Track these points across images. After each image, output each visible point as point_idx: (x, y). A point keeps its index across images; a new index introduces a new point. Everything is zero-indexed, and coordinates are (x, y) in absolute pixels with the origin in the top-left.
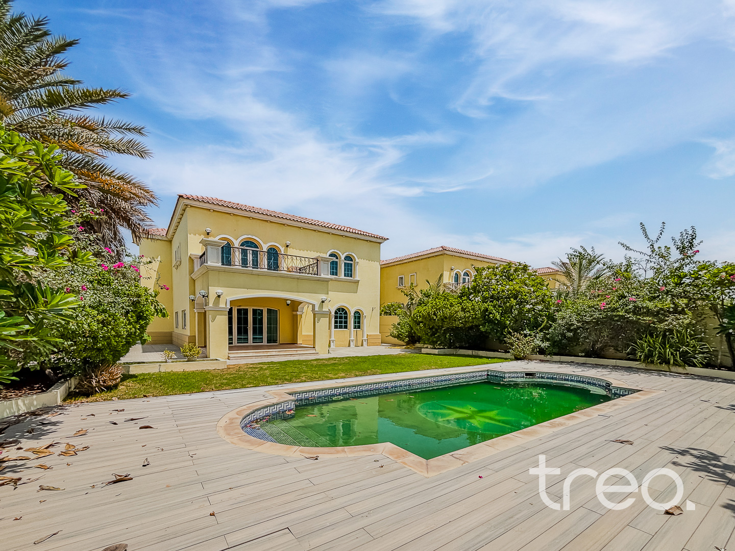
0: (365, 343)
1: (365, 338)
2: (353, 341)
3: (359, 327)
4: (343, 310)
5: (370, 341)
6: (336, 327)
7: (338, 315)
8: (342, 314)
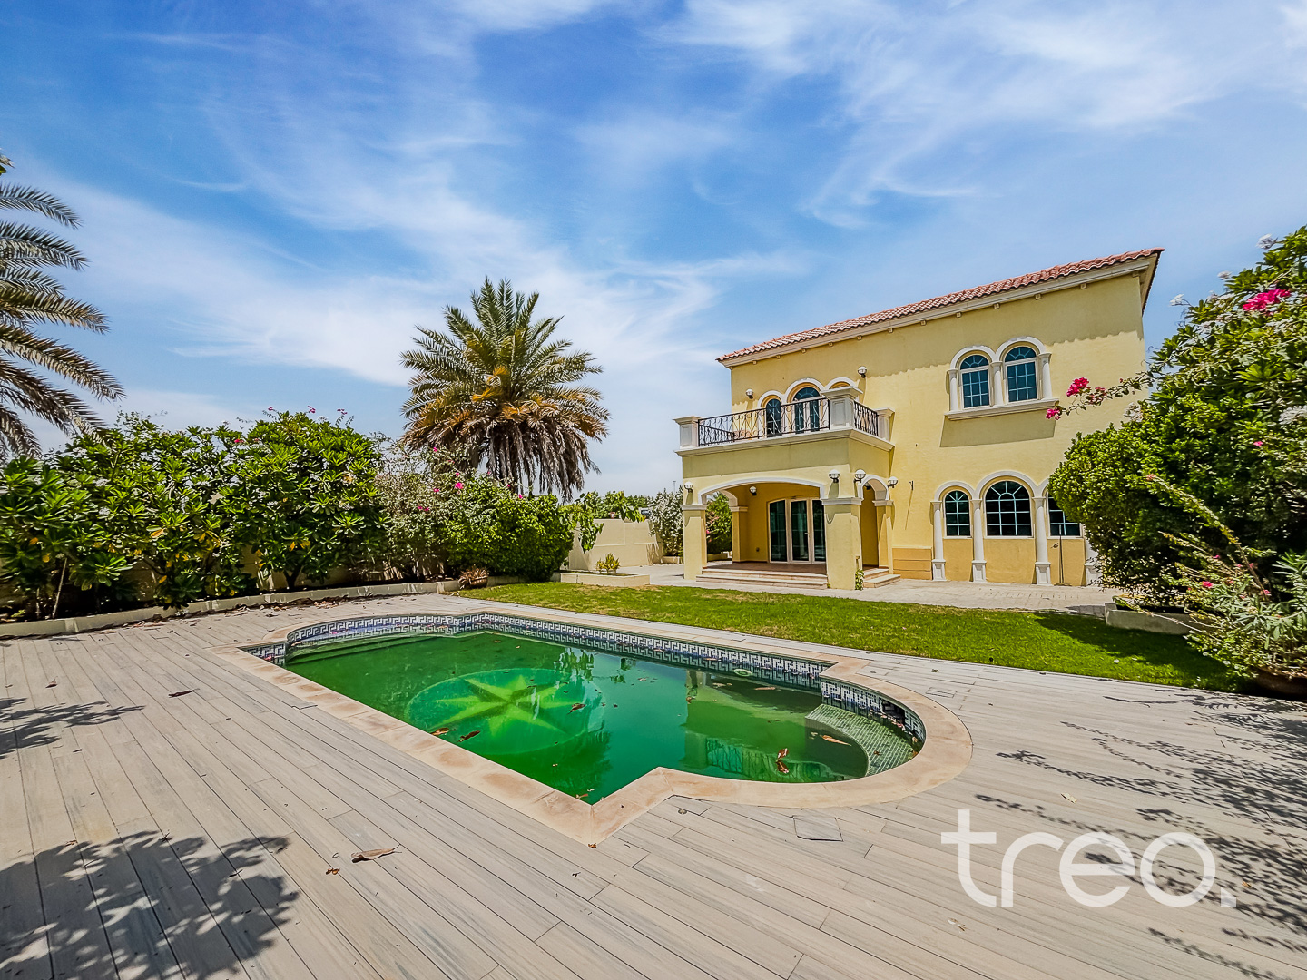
0: (1090, 578)
2: (1045, 568)
4: (1014, 486)
6: (992, 531)
7: (999, 500)
8: (1012, 498)
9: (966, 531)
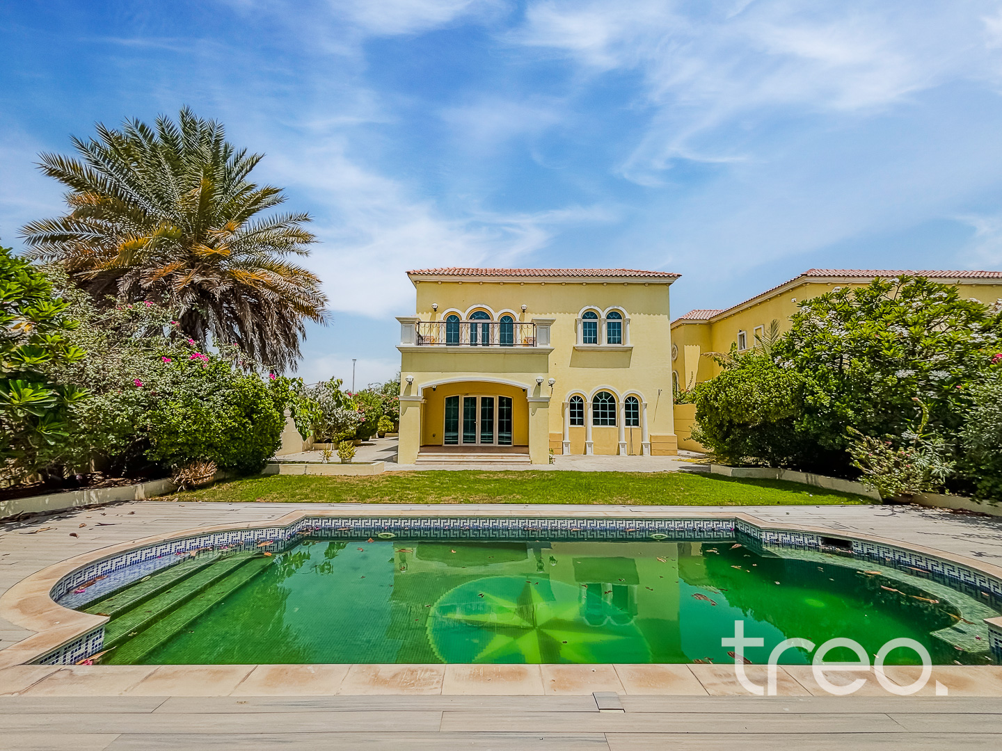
0: (646, 450)
1: (647, 441)
2: (623, 445)
3: (636, 423)
4: (607, 395)
5: (655, 447)
6: (596, 422)
7: (600, 403)
8: (606, 402)
9: (581, 422)
